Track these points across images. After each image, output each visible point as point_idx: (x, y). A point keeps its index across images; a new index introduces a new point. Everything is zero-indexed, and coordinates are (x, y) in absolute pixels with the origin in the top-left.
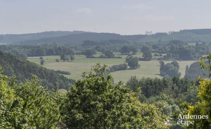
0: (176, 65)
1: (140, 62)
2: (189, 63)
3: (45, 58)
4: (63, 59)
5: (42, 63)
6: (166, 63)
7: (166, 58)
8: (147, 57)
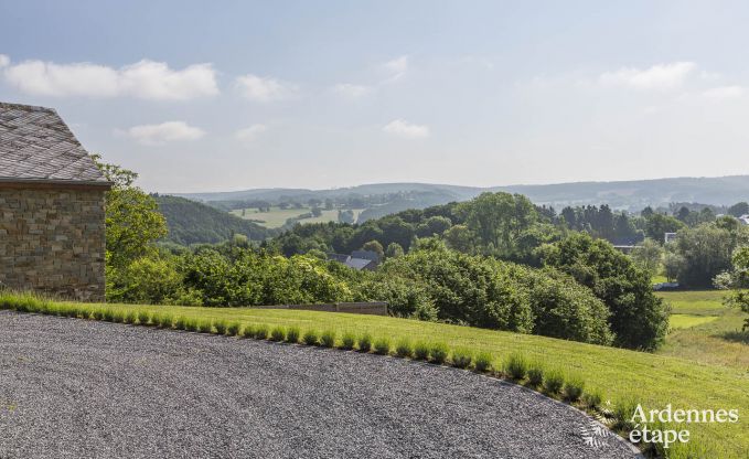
0: (350, 212)
1: (322, 212)
2: (361, 211)
3: (247, 210)
4: (261, 210)
5: (243, 214)
6: (343, 211)
7: (343, 208)
8: (329, 207)
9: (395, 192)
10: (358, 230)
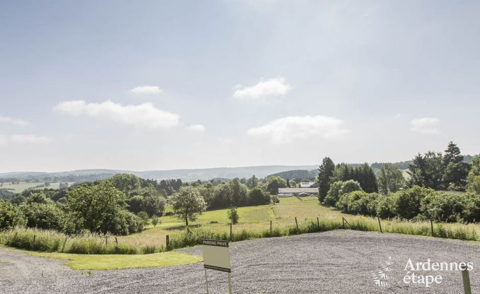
9: (94, 173)
10: (58, 192)
